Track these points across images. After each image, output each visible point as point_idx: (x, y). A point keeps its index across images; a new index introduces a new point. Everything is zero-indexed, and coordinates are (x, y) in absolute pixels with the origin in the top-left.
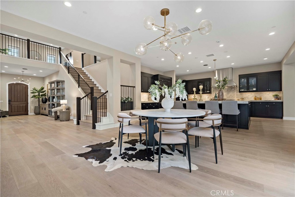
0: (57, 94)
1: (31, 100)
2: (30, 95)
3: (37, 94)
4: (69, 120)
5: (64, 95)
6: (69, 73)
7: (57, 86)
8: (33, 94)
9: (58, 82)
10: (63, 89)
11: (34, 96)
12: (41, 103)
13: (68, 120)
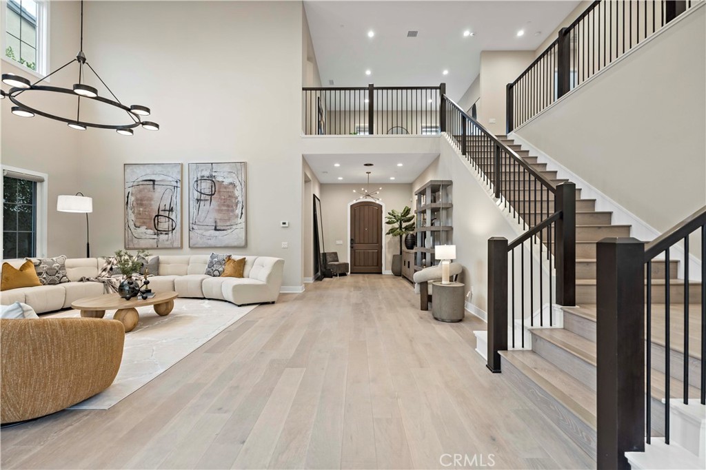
0: (432, 224)
1: (388, 240)
2: (386, 228)
3: (396, 225)
4: (460, 321)
5: (452, 228)
6: (464, 153)
7: (434, 200)
8: (390, 227)
9: (435, 188)
10: (448, 208)
11: (392, 231)
12: (404, 248)
13: (459, 318)
